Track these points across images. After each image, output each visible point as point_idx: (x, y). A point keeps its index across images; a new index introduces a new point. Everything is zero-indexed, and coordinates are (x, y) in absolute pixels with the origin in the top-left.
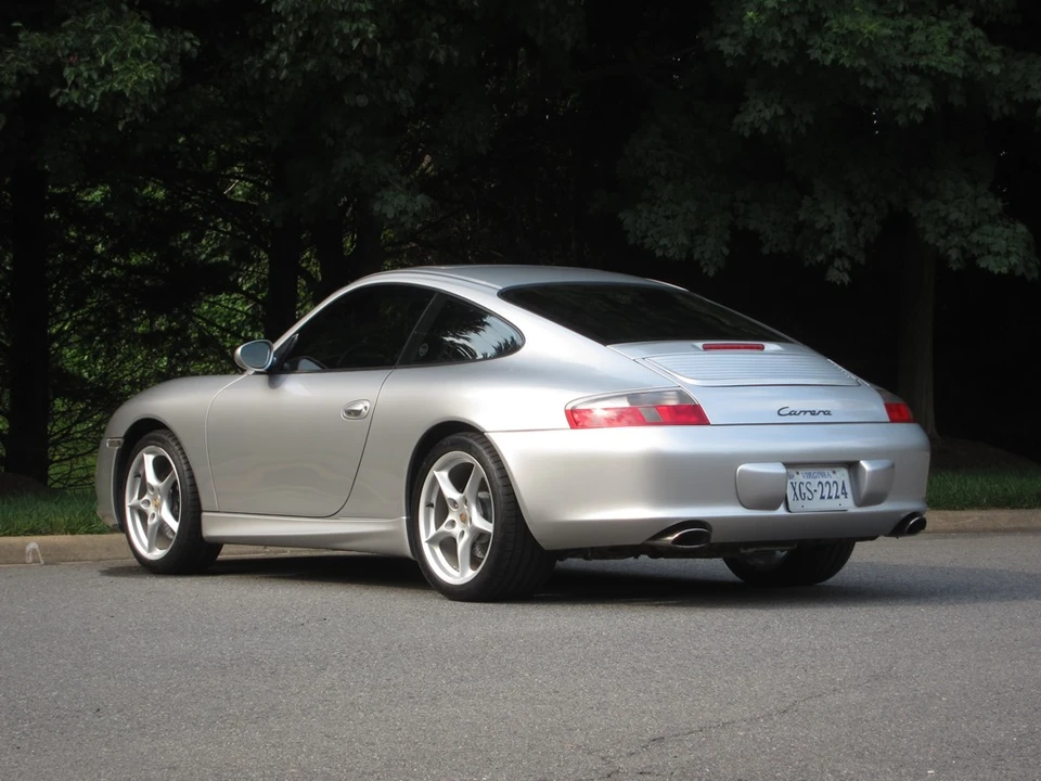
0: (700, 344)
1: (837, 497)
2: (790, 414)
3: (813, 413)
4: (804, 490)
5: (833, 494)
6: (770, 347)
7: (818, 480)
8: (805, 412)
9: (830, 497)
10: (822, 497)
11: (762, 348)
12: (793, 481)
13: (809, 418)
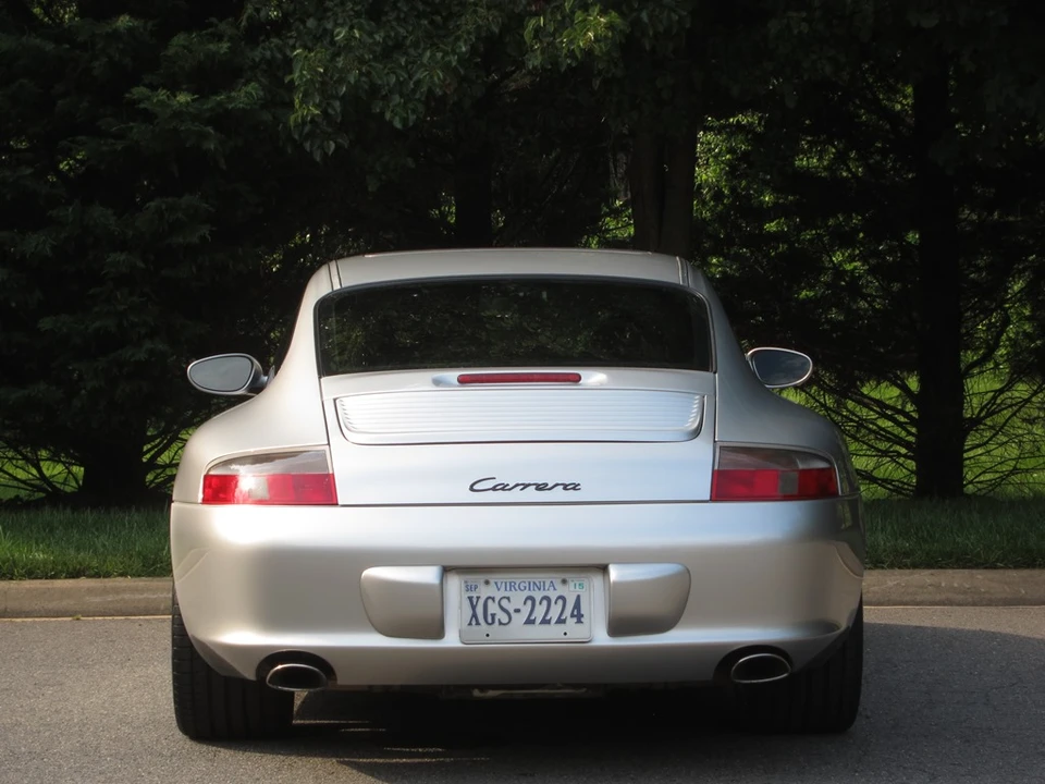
0: (452, 375)
1: (561, 621)
2: (494, 489)
3: (540, 487)
4: (493, 608)
5: (554, 614)
6: (594, 377)
7: (527, 593)
8: (526, 486)
9: (545, 621)
10: (530, 621)
11: (576, 379)
12: (474, 595)
13: (531, 494)
